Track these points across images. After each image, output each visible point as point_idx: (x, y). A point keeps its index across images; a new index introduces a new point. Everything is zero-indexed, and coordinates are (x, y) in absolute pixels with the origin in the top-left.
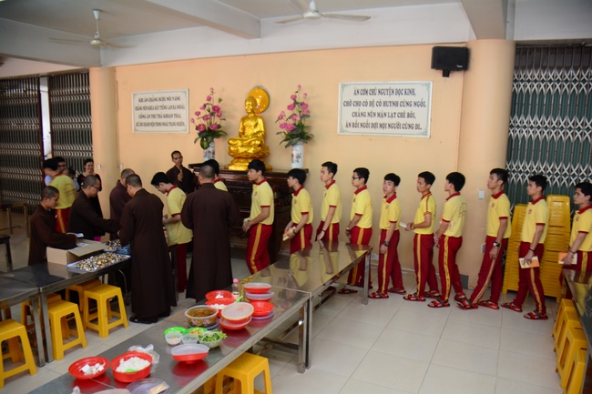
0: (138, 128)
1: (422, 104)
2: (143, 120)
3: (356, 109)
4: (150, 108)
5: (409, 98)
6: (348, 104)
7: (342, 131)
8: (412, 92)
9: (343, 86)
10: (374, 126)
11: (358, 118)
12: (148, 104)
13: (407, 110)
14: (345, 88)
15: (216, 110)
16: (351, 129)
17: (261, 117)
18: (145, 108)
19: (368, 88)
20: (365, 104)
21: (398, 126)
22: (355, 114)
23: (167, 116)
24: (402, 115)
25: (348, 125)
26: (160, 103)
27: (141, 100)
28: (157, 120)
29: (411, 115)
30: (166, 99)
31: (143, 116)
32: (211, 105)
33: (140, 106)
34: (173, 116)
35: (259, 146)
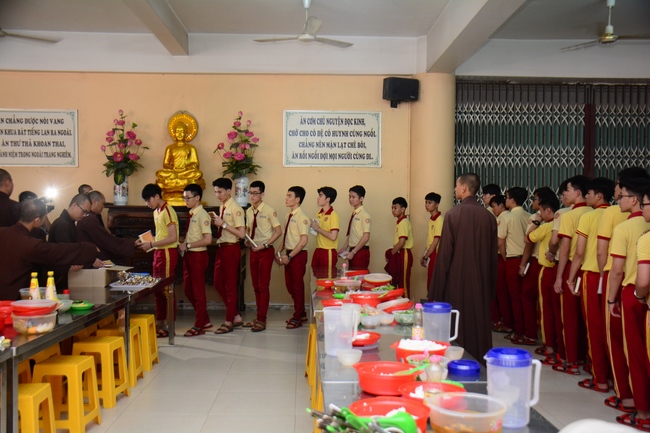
1: (372, 134)
3: (303, 139)
4: (8, 132)
5: (359, 128)
6: (294, 133)
7: (288, 162)
8: (361, 122)
9: (288, 114)
10: (324, 156)
11: (306, 149)
13: (358, 139)
14: (291, 117)
16: (298, 160)
17: (194, 148)
19: (316, 117)
20: (313, 133)
21: (349, 156)
22: (302, 145)
23: (40, 144)
24: (352, 145)
25: (295, 156)
26: (29, 126)
28: (22, 149)
29: (361, 145)
30: (38, 122)
32: (122, 130)
34: (51, 144)
35: (200, 178)
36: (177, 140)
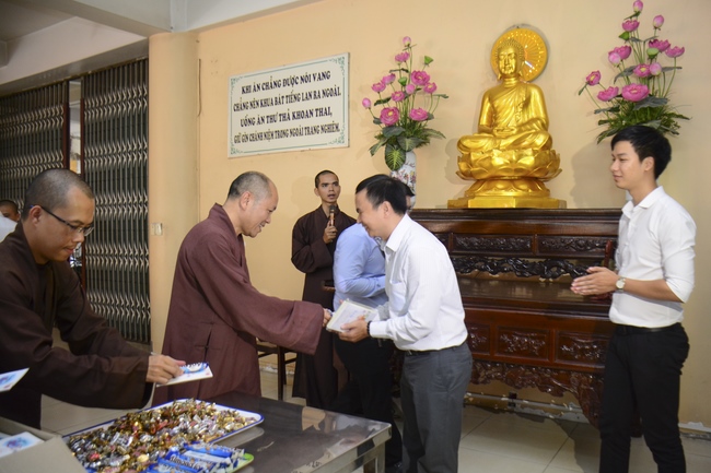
0: (237, 146)
2: (250, 130)
4: (265, 103)
12: (261, 95)
15: (421, 79)
17: (536, 87)
18: (254, 104)
23: (299, 115)
27: (246, 90)
28: (279, 126)
30: (299, 81)
31: (250, 122)
32: (407, 71)
33: (244, 101)
34: (314, 113)
35: (547, 146)
36: (504, 77)
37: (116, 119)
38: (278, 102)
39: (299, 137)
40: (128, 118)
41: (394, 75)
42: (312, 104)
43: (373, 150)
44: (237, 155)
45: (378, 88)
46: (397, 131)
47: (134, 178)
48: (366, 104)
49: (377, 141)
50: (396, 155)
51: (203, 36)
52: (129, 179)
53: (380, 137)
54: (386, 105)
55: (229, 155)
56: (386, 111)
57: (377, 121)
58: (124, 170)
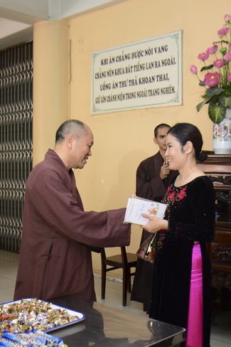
0: (98, 106)
2: (107, 93)
4: (118, 72)
12: (115, 66)
18: (110, 73)
23: (144, 81)
26: (133, 62)
27: (104, 62)
30: (144, 54)
31: (107, 87)
32: (227, 43)
33: (103, 71)
34: (156, 79)
37: (12, 87)
38: (128, 71)
39: (144, 98)
40: (20, 86)
41: (216, 47)
42: (154, 72)
43: (199, 108)
44: (98, 112)
45: (203, 57)
46: (217, 91)
47: (23, 131)
48: (194, 70)
49: (203, 100)
50: (218, 111)
51: (73, 23)
52: (20, 131)
53: (204, 97)
54: (210, 71)
55: (92, 113)
56: (209, 75)
57: (202, 84)
58: (16, 125)
